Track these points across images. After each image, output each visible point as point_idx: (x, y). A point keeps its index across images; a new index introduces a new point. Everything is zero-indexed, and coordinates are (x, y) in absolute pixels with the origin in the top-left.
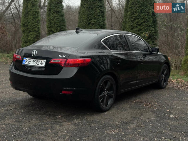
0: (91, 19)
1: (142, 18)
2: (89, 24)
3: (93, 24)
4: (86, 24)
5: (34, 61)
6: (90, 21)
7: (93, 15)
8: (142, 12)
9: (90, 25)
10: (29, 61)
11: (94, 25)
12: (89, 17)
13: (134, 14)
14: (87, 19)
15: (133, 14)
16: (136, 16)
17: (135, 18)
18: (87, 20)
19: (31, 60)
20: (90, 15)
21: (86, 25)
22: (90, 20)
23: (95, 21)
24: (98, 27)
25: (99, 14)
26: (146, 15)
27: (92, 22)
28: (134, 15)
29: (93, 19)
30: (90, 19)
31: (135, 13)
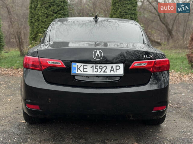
5: (93, 67)
10: (84, 68)
19: (87, 66)
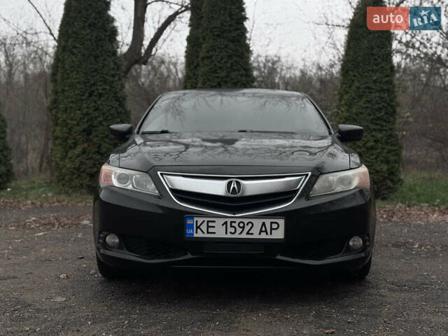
0: (95, 84)
1: (235, 80)
2: (90, 95)
3: (100, 95)
4: (82, 96)
6: (93, 88)
7: (98, 73)
8: (235, 68)
9: (94, 98)
11: (102, 99)
12: (89, 77)
13: (218, 73)
14: (85, 83)
15: (215, 71)
16: (222, 78)
17: (219, 80)
18: (86, 86)
20: (92, 72)
21: (83, 98)
22: (92, 85)
23: (104, 89)
24: (115, 104)
25: (113, 72)
26: (242, 76)
27: (97, 89)
28: (217, 75)
29: (100, 83)
30: (92, 82)
31: (219, 71)
